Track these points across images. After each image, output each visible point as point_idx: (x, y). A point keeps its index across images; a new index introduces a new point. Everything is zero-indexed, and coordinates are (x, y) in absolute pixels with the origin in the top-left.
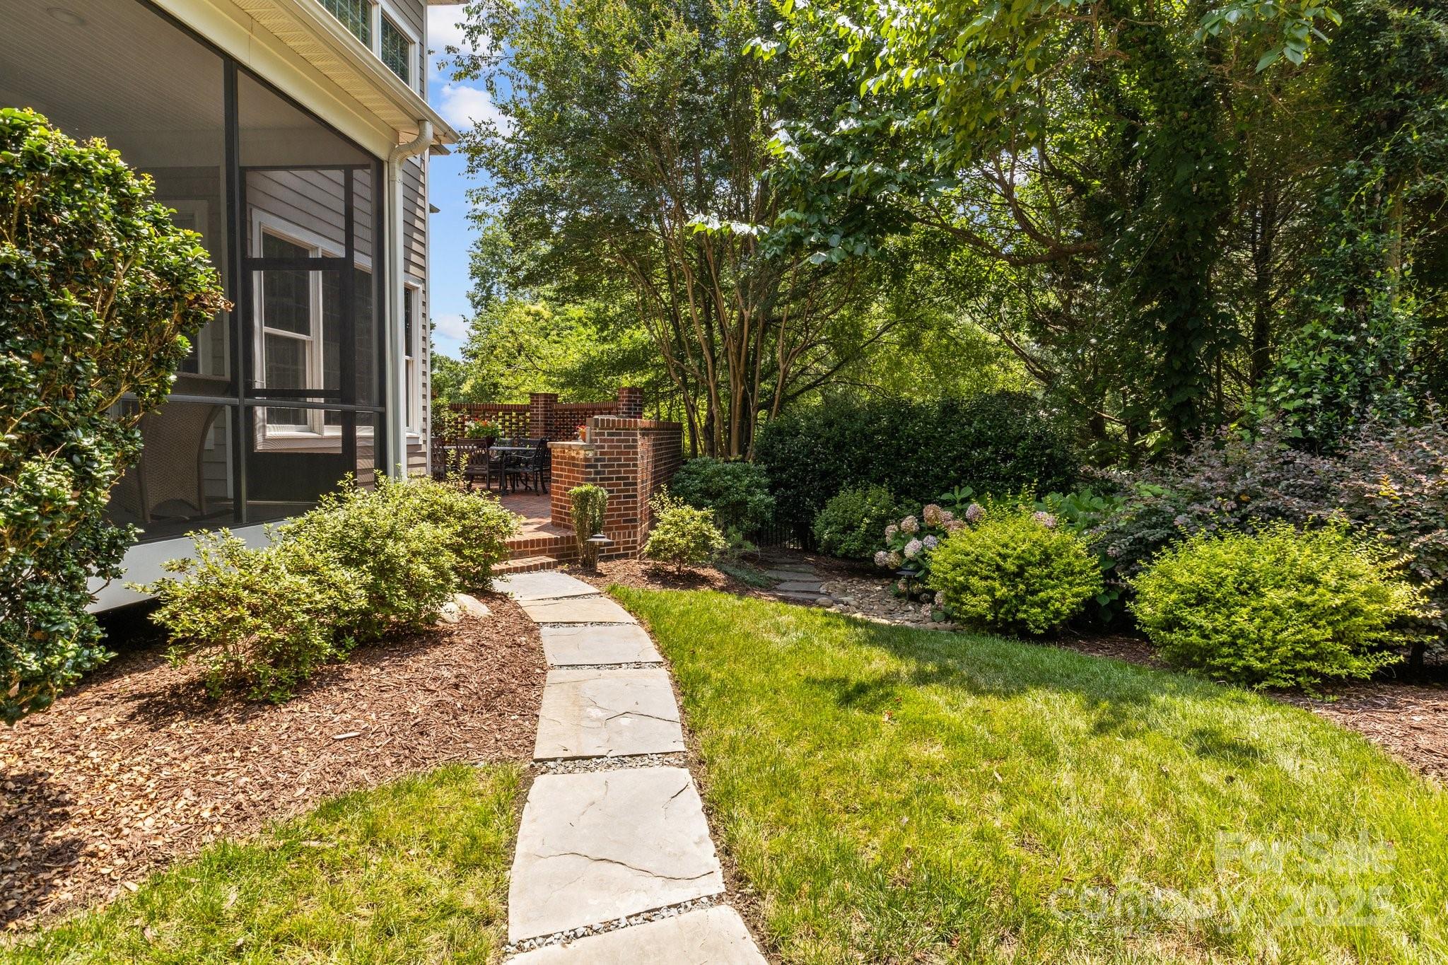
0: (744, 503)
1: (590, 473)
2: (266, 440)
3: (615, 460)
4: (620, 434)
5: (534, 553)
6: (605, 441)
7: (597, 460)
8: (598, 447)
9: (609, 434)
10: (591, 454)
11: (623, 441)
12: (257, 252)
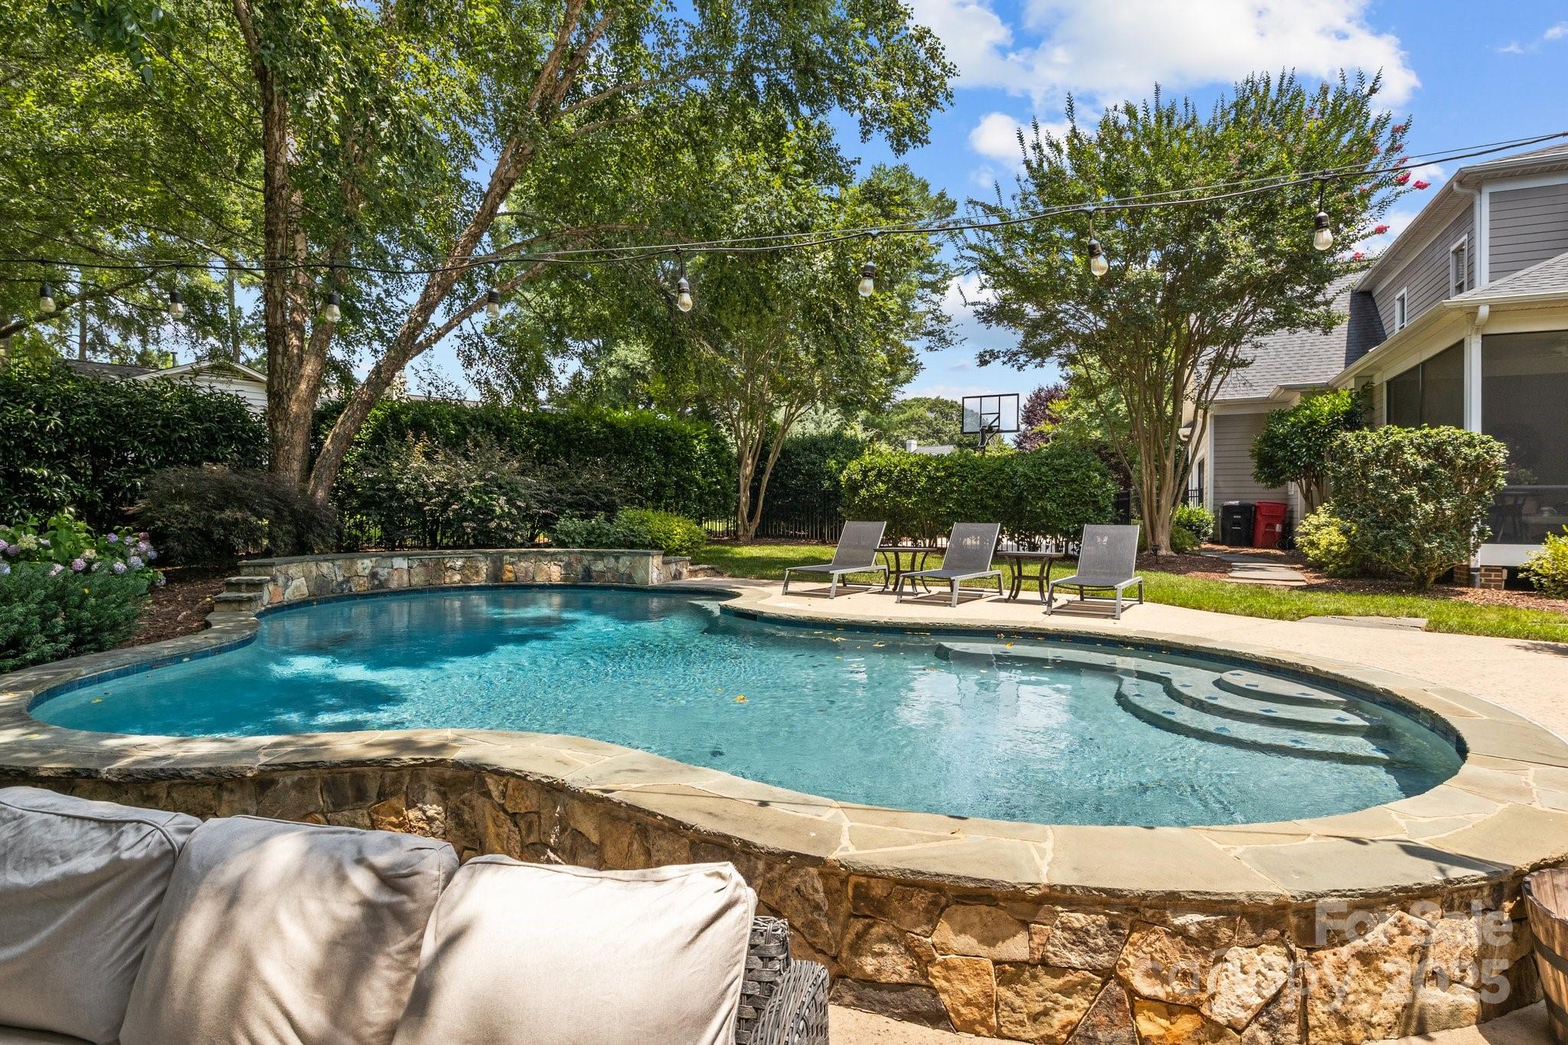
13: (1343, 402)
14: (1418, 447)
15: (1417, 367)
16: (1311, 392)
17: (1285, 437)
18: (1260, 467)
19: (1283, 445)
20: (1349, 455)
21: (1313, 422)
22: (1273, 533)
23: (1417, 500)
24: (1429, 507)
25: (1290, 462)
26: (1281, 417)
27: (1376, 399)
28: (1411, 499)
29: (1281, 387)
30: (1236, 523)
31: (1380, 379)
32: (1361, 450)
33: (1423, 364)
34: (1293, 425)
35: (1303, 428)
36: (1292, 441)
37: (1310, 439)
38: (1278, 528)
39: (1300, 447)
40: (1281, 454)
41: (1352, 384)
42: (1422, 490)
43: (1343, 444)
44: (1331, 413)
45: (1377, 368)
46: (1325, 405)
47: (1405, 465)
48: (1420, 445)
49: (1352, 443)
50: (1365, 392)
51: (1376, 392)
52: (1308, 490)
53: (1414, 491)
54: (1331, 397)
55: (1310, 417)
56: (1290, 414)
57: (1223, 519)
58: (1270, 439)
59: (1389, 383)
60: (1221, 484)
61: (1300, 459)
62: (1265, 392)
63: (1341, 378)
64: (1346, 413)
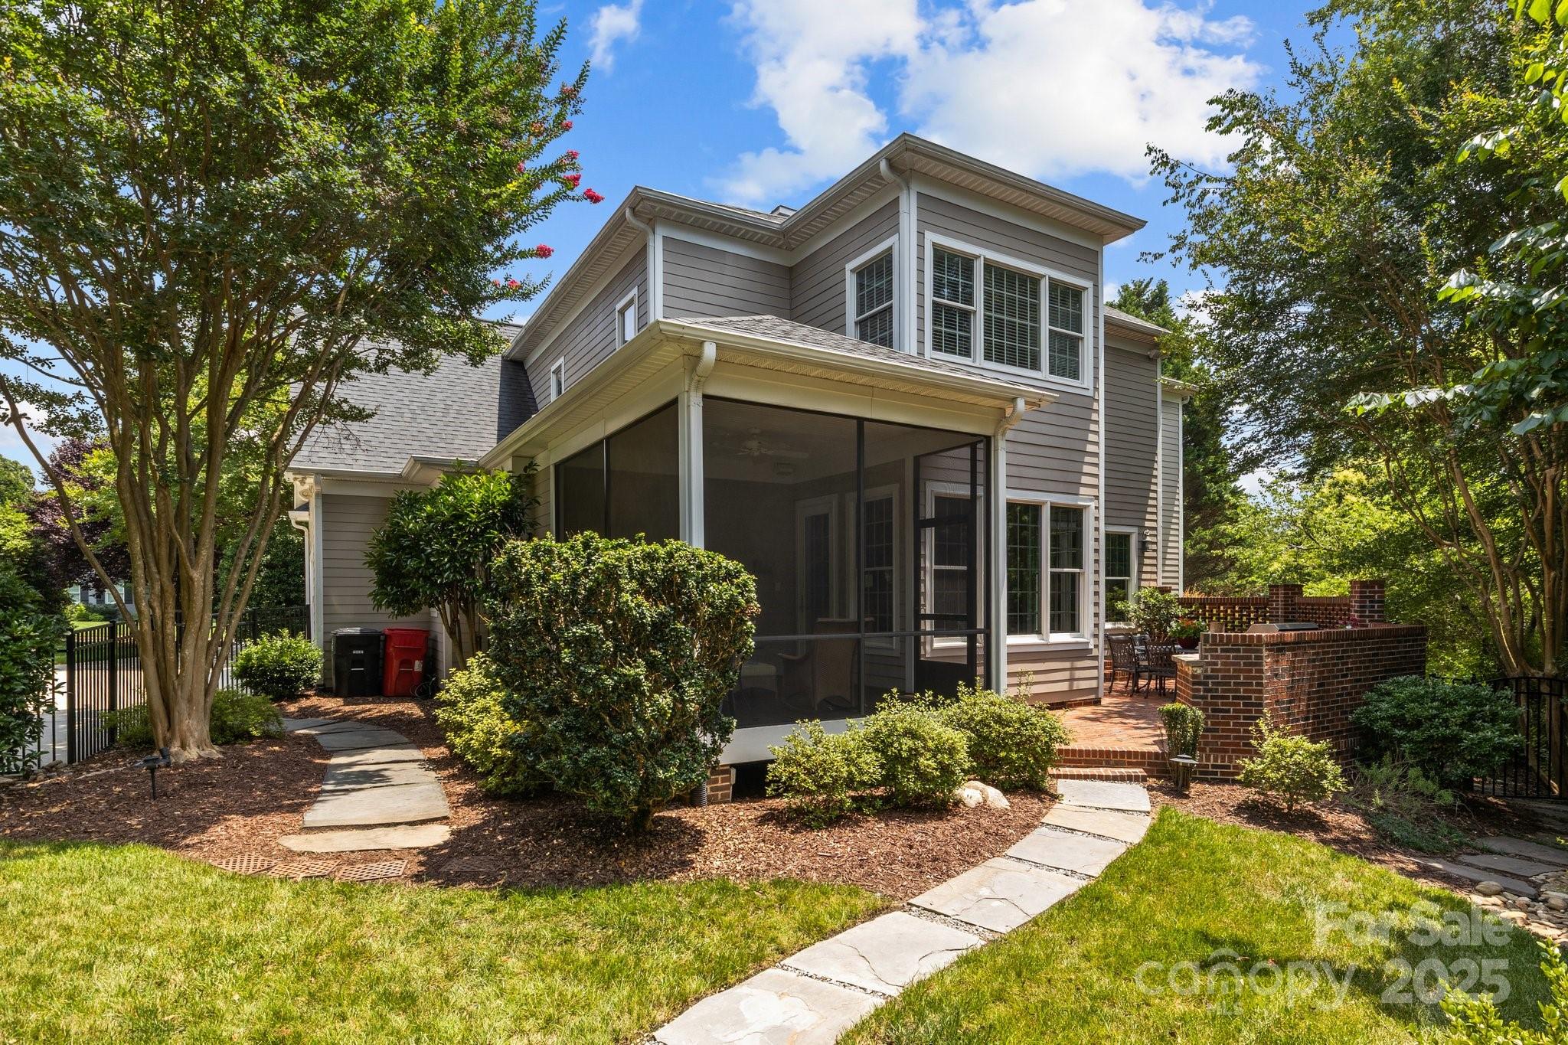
0: (1456, 739)
1: (1198, 690)
2: (933, 650)
3: (1231, 677)
4: (1238, 651)
5: (1131, 765)
6: (1217, 657)
7: (1207, 677)
8: (1208, 664)
9: (1223, 650)
10: (1199, 671)
11: (1242, 658)
12: (929, 512)
13: (499, 488)
14: (641, 578)
15: (599, 443)
16: (458, 470)
17: (418, 536)
18: (381, 584)
19: (415, 550)
20: (524, 587)
21: (459, 516)
22: (412, 673)
23: (646, 686)
24: (665, 700)
25: (427, 578)
26: (413, 503)
27: (540, 491)
28: (634, 685)
29: (416, 460)
30: (358, 660)
31: (546, 461)
32: (544, 578)
33: (609, 438)
34: (430, 518)
35: (445, 524)
36: (428, 543)
37: (454, 543)
38: (418, 666)
39: (441, 553)
40: (411, 564)
41: (509, 465)
42: (652, 665)
43: (512, 563)
44: (484, 503)
45: (541, 444)
46: (476, 492)
47: (621, 613)
48: (643, 573)
49: (528, 564)
50: (525, 479)
51: (539, 480)
52: (455, 620)
53: (637, 670)
54: (483, 479)
55: (454, 506)
56: (426, 501)
57: (337, 657)
58: (395, 539)
59: (557, 466)
60: (334, 600)
61: (441, 575)
62: (397, 466)
63: (493, 456)
64: (505, 505)
